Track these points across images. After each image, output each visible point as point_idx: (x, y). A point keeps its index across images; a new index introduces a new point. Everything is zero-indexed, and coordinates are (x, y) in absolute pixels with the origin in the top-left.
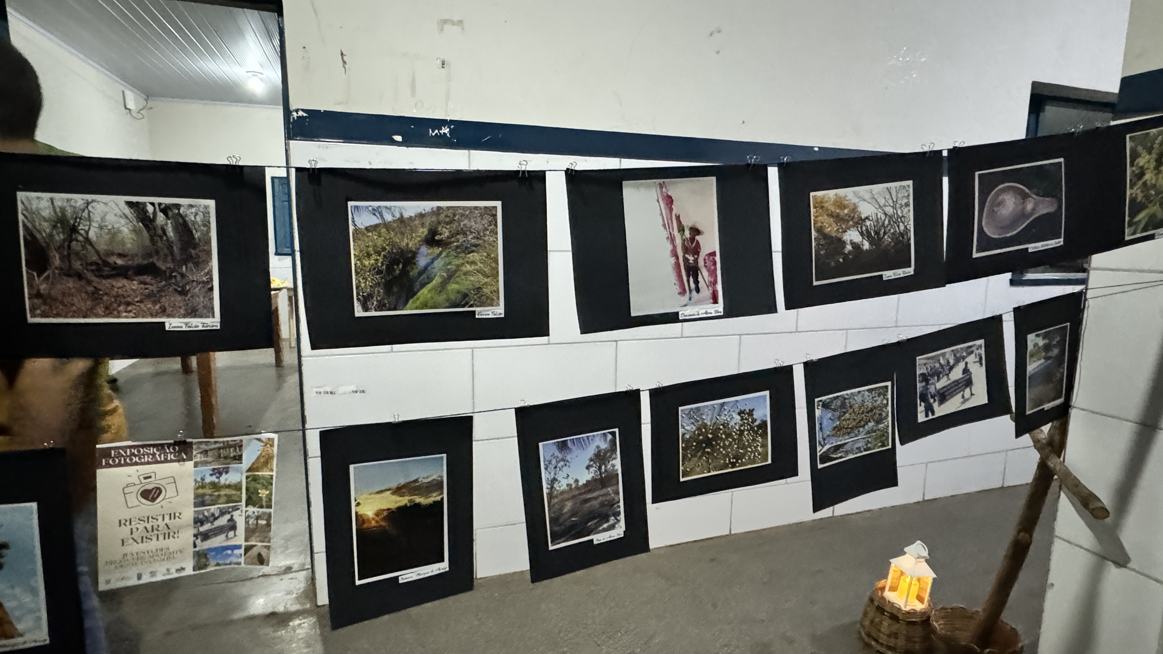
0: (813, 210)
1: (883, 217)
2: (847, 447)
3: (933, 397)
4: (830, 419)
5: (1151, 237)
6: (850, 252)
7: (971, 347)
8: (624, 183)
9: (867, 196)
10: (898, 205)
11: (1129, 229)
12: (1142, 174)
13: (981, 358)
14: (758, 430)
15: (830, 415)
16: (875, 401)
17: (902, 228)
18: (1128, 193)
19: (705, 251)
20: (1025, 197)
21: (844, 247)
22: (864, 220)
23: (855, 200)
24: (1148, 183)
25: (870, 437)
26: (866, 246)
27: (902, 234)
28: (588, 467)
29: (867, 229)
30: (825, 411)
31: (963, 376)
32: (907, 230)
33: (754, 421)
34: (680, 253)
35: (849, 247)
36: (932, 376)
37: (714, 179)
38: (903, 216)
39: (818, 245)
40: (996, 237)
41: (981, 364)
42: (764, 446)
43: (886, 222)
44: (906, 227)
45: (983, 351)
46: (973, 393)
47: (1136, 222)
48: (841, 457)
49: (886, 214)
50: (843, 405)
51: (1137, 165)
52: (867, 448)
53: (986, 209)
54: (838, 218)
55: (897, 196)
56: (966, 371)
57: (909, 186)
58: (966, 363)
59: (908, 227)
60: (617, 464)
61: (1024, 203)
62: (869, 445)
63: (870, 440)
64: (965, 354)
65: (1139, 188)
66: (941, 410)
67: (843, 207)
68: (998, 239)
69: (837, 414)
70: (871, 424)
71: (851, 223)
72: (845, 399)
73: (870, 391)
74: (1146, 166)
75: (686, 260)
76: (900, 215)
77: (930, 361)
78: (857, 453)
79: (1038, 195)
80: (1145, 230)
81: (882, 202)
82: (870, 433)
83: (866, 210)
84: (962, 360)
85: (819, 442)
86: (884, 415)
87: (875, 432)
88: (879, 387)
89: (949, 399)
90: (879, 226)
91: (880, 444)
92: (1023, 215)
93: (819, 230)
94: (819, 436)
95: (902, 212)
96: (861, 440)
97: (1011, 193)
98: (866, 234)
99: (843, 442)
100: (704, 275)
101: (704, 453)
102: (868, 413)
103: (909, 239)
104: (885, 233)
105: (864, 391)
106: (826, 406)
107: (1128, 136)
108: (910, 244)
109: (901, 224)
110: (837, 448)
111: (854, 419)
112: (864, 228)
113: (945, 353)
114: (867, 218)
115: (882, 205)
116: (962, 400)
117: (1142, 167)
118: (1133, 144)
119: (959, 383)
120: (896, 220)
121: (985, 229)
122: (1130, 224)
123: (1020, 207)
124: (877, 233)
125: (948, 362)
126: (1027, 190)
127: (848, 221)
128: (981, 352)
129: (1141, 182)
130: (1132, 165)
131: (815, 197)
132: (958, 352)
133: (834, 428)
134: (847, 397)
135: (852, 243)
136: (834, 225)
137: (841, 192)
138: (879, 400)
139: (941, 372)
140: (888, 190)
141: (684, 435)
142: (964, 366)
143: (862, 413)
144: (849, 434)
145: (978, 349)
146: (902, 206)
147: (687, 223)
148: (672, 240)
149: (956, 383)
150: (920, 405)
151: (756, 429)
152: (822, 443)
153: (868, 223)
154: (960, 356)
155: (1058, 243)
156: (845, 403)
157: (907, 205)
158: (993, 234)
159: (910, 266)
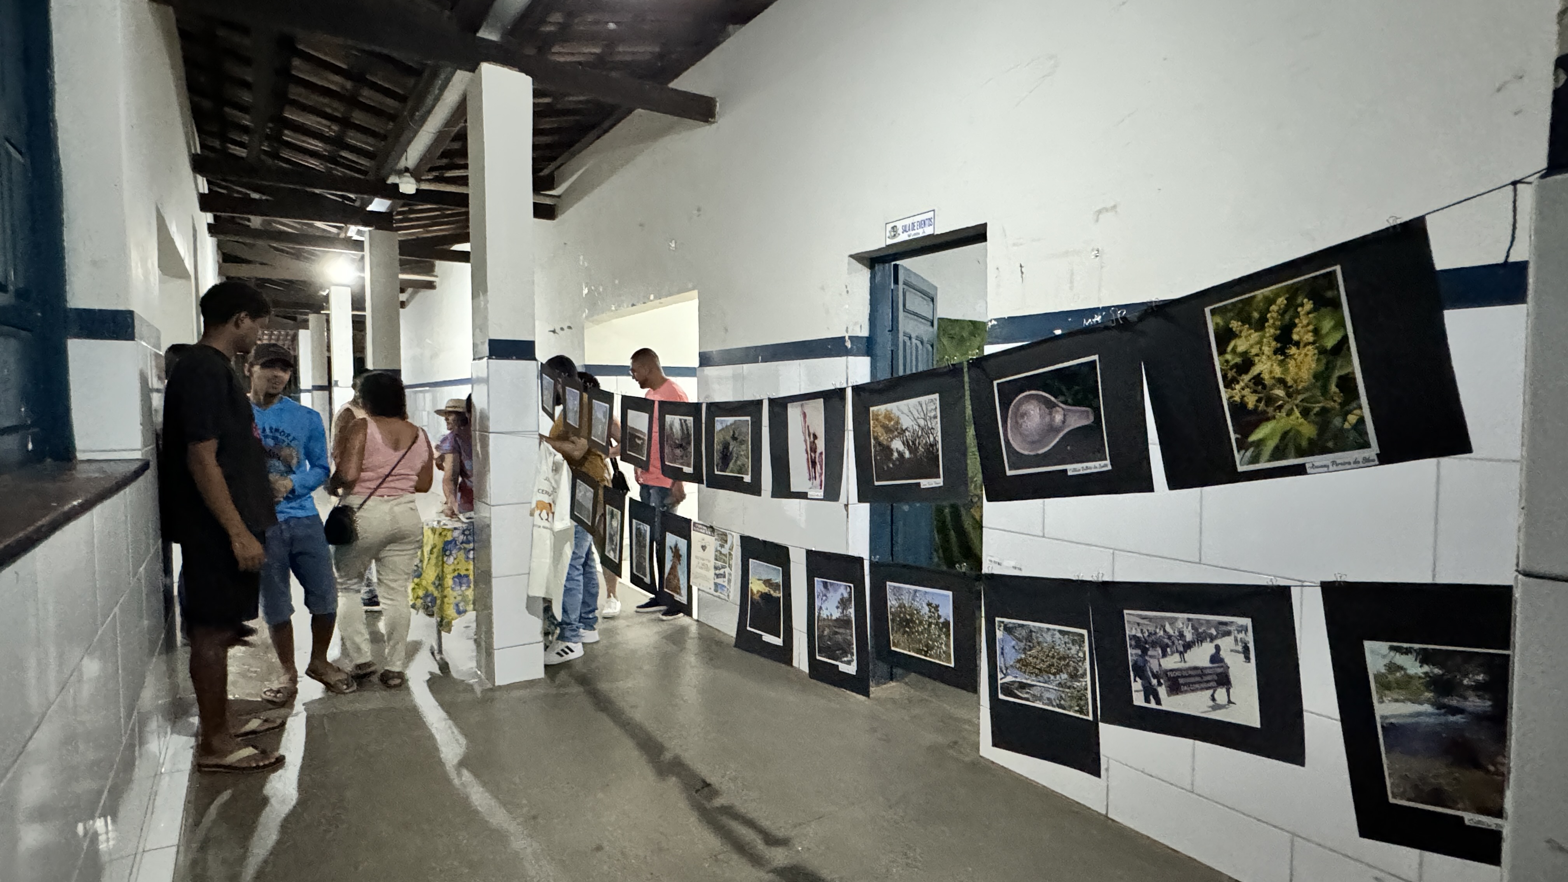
0: (872, 422)
1: (917, 428)
2: (1033, 691)
3: (1155, 676)
4: (1014, 647)
5: (1300, 470)
6: (897, 459)
7: (1225, 624)
8: (789, 405)
9: (906, 411)
10: (928, 418)
11: (1242, 452)
12: (1246, 364)
13: (1246, 650)
14: (942, 628)
15: (1013, 643)
16: (1069, 649)
17: (932, 439)
18: (1224, 394)
19: (818, 451)
20: (1051, 406)
21: (892, 454)
22: (904, 431)
23: (898, 413)
24: (1266, 376)
25: (1063, 692)
26: (907, 455)
27: (931, 445)
28: (837, 607)
29: (907, 439)
30: (1009, 638)
31: (1210, 665)
32: (936, 442)
33: (939, 617)
34: (809, 452)
35: (896, 455)
36: (1154, 644)
37: (822, 400)
38: (932, 428)
39: (875, 451)
40: (1026, 453)
41: (1248, 659)
42: (948, 645)
43: (920, 433)
44: (934, 438)
45: (1250, 638)
46: (1232, 700)
47: (1253, 442)
48: (1027, 699)
49: (919, 426)
50: (1029, 638)
51: (1234, 351)
52: (1060, 704)
53: (1009, 421)
54: (888, 430)
55: (927, 409)
56: (1216, 658)
57: (936, 399)
58: (1218, 648)
59: (937, 438)
60: (852, 611)
61: (1050, 414)
62: (1062, 702)
63: (1063, 695)
64: (1213, 632)
65: (1247, 386)
66: (1171, 703)
67: (890, 419)
68: (1029, 456)
69: (1022, 645)
70: (1064, 676)
71: (896, 433)
72: (1031, 631)
73: (1060, 632)
74: (1254, 351)
75: (811, 456)
76: (930, 426)
77: (1145, 622)
78: (1046, 704)
79: (1065, 403)
80: (1277, 454)
81: (916, 415)
82: (1062, 687)
83: (906, 422)
84: (1208, 640)
85: (1001, 669)
86: (1081, 672)
87: (1069, 688)
88: (1075, 633)
89: (1186, 692)
90: (916, 437)
91: (1077, 708)
92: (1052, 429)
93: (876, 438)
94: (1000, 662)
95: (931, 424)
96: (1054, 691)
97: (1035, 402)
98: (906, 443)
99: (1029, 682)
100: (818, 467)
101: (905, 632)
102: (1060, 659)
103: (938, 450)
104: (919, 444)
105: (1054, 630)
106: (1008, 629)
107: (1207, 310)
108: (938, 455)
109: (931, 435)
110: (1023, 686)
111: (1043, 661)
112: (905, 438)
113: (1176, 619)
114: (906, 429)
115: (916, 417)
116: (1211, 703)
117: (1245, 354)
118: (1219, 320)
119: (1206, 675)
120: (927, 431)
121: (1011, 441)
122: (1242, 445)
123: (1047, 419)
124: (914, 443)
125: (1182, 635)
126: (1053, 399)
127: (893, 432)
128: (1247, 639)
129: (1246, 378)
130: (1222, 352)
131: (873, 411)
132: (1202, 624)
133: (1019, 661)
134: (1033, 629)
135: (899, 452)
136: (885, 435)
137: (889, 406)
138: (1074, 649)
139: (1167, 646)
140: (920, 404)
141: (891, 607)
142: (1213, 651)
143: (1053, 657)
144: (1037, 675)
145: (1239, 632)
146: (931, 418)
147: (812, 431)
148: (805, 441)
149: (1199, 672)
150: (1135, 681)
151: (941, 625)
152: (1005, 672)
153: (907, 433)
154: (1204, 632)
155: (1103, 467)
156: (1031, 636)
157: (935, 417)
158: (1024, 449)
159: (940, 478)
